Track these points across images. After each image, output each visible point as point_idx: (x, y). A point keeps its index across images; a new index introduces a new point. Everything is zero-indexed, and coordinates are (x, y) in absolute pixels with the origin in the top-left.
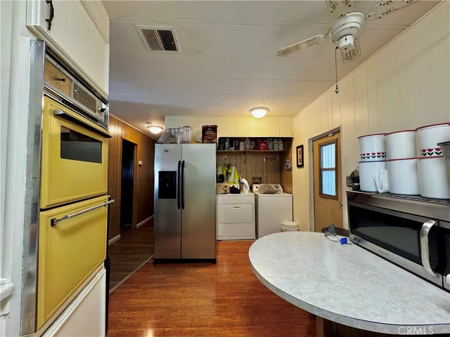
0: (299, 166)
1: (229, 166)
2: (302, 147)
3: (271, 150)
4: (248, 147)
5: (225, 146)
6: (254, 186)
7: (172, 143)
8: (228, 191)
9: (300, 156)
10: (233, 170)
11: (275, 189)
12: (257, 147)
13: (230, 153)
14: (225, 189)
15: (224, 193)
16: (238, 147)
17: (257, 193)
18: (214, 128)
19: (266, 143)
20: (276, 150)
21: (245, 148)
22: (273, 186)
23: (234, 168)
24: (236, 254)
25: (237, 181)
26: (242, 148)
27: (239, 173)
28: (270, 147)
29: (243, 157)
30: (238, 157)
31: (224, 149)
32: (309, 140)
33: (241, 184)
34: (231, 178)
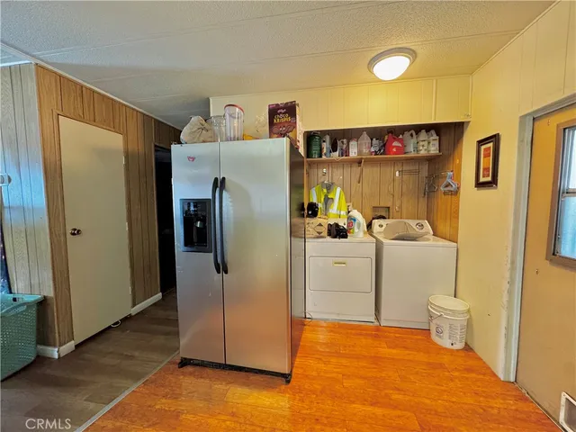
0: (479, 185)
1: (329, 187)
2: (495, 139)
3: (413, 154)
4: (365, 151)
5: (321, 150)
6: (376, 223)
7: (204, 142)
8: (325, 233)
9: (486, 162)
10: (337, 194)
11: (417, 229)
12: (384, 148)
13: (331, 163)
14: (319, 229)
15: (318, 237)
16: (345, 152)
17: (380, 237)
18: (291, 109)
19: (401, 141)
20: (423, 152)
21: (360, 152)
22: (413, 223)
23: (339, 190)
24: (333, 360)
25: (343, 213)
26: (353, 153)
27: (349, 199)
28: (411, 148)
29: (356, 170)
30: (347, 171)
31: (321, 157)
32: (523, 118)
33: (351, 220)
34: (334, 209)
